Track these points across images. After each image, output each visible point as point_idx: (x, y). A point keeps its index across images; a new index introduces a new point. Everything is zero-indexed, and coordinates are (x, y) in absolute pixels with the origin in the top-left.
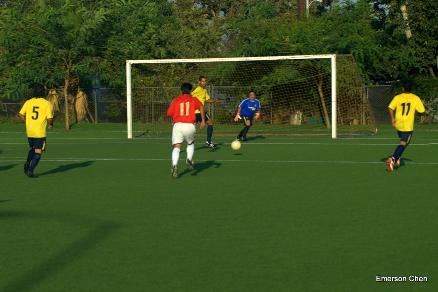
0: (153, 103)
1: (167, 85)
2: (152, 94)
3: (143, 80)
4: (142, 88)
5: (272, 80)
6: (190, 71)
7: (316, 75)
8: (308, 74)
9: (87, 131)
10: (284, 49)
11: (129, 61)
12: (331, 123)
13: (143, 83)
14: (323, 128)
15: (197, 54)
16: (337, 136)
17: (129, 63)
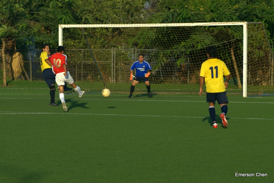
0: (82, 64)
1: (94, 48)
2: (81, 55)
3: (74, 42)
4: (72, 50)
5: (190, 45)
6: (115, 36)
7: (229, 40)
8: (222, 40)
9: (22, 88)
10: (200, 17)
11: (61, 25)
12: (242, 84)
13: (74, 46)
14: (235, 88)
15: (122, 20)
16: (248, 95)
17: (61, 27)
